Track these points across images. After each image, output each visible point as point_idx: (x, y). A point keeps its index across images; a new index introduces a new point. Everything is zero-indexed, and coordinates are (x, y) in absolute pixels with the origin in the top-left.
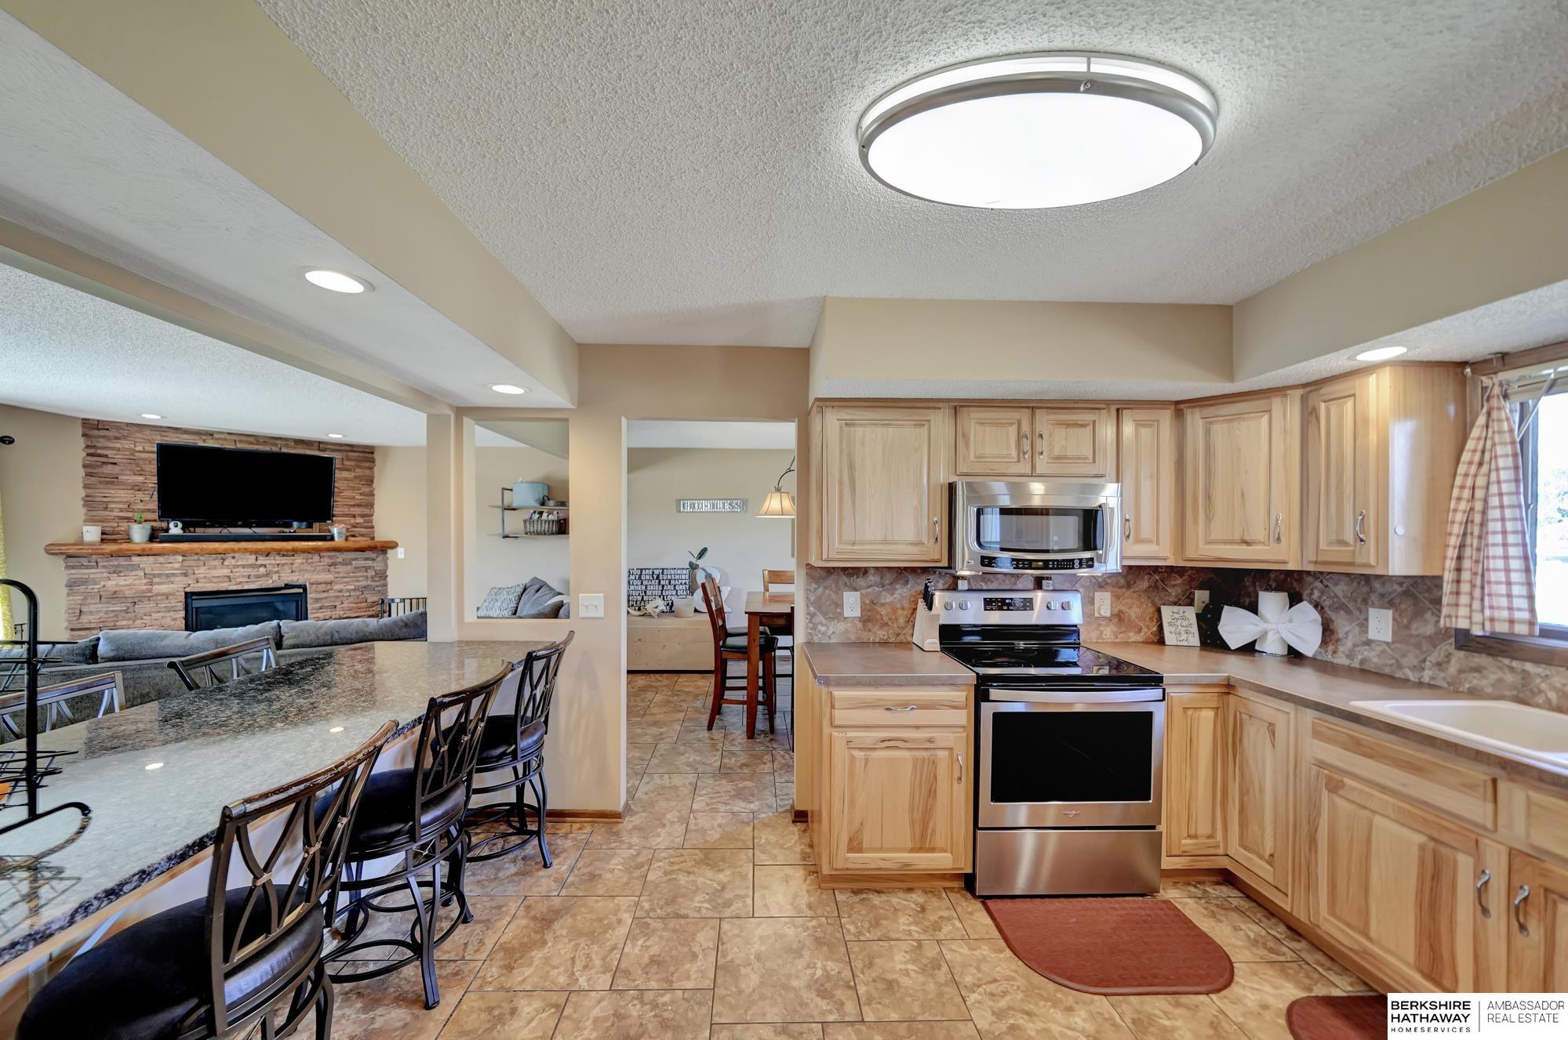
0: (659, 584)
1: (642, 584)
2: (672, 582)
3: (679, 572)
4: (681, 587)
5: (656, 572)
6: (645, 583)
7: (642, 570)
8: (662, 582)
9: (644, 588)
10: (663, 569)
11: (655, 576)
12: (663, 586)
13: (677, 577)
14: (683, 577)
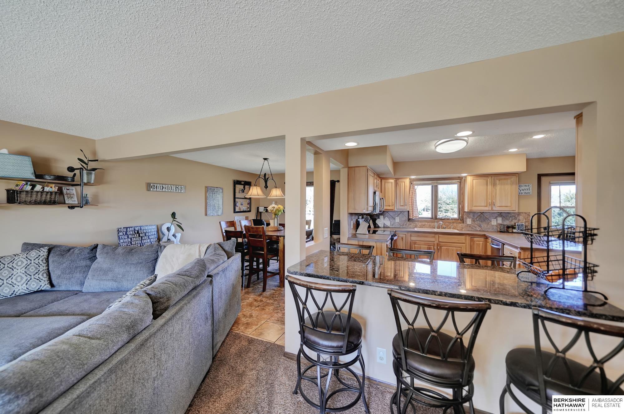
0: (139, 236)
1: (128, 238)
2: (147, 234)
3: (150, 227)
4: (152, 237)
5: (137, 229)
6: (130, 236)
7: (127, 228)
8: (141, 235)
9: (129, 240)
10: (141, 227)
11: (136, 232)
12: (142, 237)
13: (149, 231)
14: (153, 230)
